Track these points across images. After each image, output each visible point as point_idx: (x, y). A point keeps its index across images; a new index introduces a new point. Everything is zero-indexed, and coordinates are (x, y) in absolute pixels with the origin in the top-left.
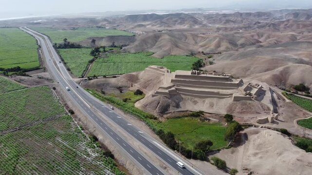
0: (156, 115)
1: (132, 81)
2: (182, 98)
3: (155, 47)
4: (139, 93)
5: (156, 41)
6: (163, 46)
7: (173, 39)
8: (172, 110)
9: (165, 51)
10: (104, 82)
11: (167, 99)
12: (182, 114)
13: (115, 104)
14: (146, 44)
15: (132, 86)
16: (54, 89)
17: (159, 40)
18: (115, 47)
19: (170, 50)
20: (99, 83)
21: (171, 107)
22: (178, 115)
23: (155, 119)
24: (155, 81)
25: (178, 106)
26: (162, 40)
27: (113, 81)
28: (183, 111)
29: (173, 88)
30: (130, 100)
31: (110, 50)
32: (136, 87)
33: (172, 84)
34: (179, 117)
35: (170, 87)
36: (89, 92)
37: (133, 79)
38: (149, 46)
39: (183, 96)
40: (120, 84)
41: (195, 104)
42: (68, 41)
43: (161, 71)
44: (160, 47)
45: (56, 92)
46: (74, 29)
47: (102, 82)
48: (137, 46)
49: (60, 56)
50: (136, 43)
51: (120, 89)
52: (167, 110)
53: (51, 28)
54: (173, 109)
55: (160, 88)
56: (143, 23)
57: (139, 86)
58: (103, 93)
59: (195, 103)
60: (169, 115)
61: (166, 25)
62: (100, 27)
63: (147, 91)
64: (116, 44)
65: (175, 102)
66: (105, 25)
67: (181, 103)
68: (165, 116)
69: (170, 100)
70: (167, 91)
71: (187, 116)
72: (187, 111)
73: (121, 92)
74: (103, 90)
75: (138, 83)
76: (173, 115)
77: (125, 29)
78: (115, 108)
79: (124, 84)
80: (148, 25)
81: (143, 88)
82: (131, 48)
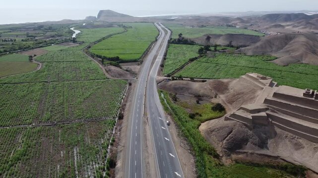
0: (219, 151)
1: (218, 91)
2: (276, 134)
3: (282, 50)
4: (219, 108)
5: (286, 44)
6: (293, 51)
7: (311, 42)
8: (249, 148)
9: (292, 57)
10: (185, 86)
11: (247, 129)
12: (267, 160)
13: (177, 118)
14: (271, 47)
15: (216, 97)
16: (130, 84)
17: (290, 42)
18: (232, 46)
19: (301, 56)
20: (178, 86)
21: (249, 143)
22: (257, 160)
23: (217, 156)
24: (247, 96)
25: (263, 144)
26: (294, 42)
27: (196, 86)
28: (269, 156)
29: (263, 114)
30: (201, 116)
31: (222, 49)
32: (221, 99)
33: (263, 106)
34: (258, 165)
35: (259, 111)
36: (160, 95)
37: (221, 88)
38: (274, 49)
39: (278, 130)
40: (202, 92)
41: (297, 149)
42: (183, 36)
43: (260, 82)
44: (288, 51)
45: (129, 89)
46: (203, 26)
47: (181, 86)
48: (257, 47)
49: (167, 51)
50: (258, 44)
51: (199, 98)
52: (241, 148)
53: (182, 25)
54: (252, 149)
55: (241, 108)
56: (283, 24)
57: (224, 99)
58: (175, 99)
59: (298, 147)
60: (241, 156)
61: (313, 26)
62: (230, 26)
63: (231, 108)
64: (234, 44)
65: (259, 136)
66: (236, 24)
67: (270, 142)
68: (234, 156)
69: (250, 132)
70: (250, 116)
71: (273, 167)
72: (277, 157)
73: (198, 102)
74: (177, 96)
75: (226, 95)
76: (249, 159)
77: (257, 29)
78: (172, 123)
79: (207, 92)
80: (288, 25)
81: (229, 103)
82: (248, 50)
